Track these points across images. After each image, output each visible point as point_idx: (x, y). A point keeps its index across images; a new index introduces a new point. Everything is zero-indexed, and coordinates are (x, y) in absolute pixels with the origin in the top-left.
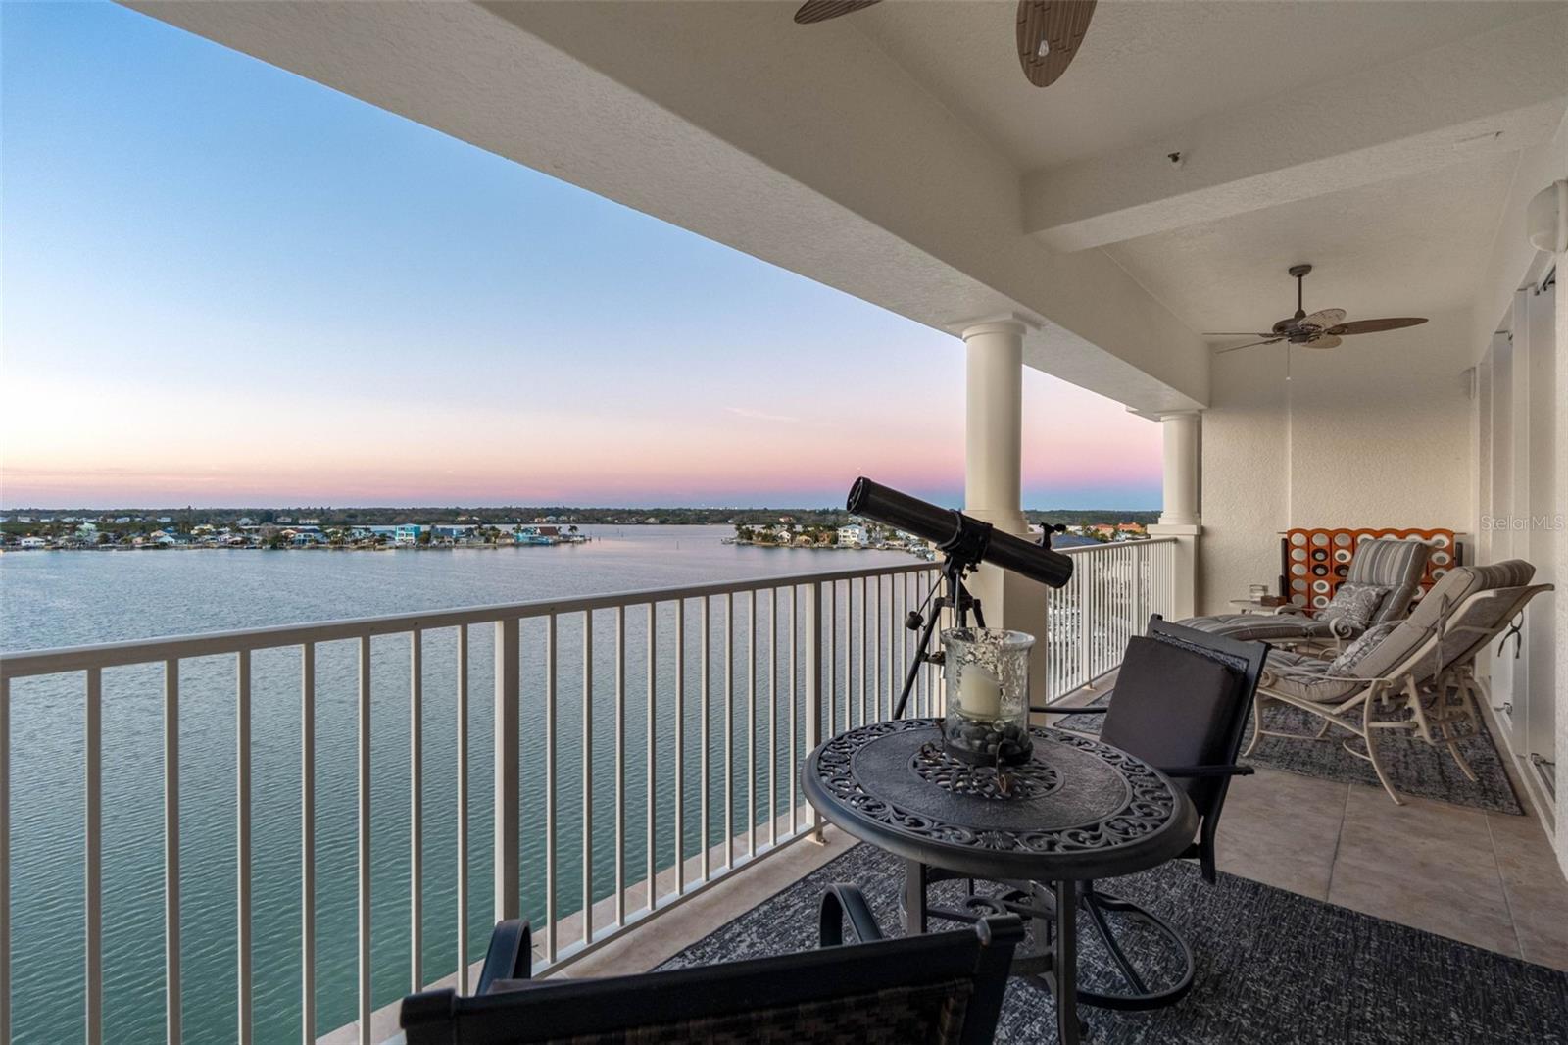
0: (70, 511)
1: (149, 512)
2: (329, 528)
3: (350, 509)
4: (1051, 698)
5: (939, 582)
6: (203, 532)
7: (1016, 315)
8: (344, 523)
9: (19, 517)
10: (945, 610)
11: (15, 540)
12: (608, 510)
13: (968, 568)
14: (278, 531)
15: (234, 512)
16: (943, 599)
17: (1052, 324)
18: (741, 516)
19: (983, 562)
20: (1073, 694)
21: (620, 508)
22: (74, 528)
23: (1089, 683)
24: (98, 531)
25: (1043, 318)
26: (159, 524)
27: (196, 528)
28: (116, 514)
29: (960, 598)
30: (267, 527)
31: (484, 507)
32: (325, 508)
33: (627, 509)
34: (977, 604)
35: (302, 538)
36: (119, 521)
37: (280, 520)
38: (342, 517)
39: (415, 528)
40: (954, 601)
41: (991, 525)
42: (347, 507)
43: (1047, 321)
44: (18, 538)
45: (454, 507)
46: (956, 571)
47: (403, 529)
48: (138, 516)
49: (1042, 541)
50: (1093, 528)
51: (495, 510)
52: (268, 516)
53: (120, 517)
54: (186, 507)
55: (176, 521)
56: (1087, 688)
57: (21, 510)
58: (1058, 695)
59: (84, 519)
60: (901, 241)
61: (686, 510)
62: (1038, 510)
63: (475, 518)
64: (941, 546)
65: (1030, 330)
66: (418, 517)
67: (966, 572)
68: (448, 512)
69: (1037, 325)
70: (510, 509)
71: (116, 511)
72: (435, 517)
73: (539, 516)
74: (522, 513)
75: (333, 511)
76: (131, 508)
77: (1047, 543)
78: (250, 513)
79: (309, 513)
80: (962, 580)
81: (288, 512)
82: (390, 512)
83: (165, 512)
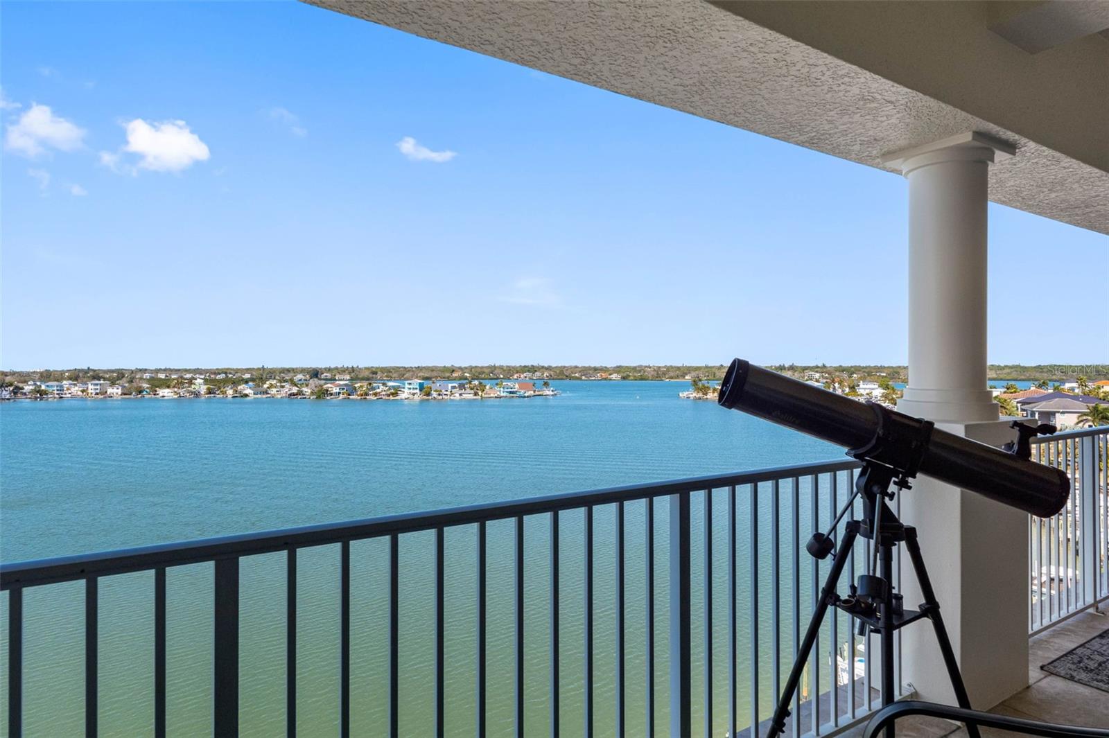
0: (190, 370)
1: (237, 371)
2: (356, 383)
3: (372, 367)
4: (1037, 626)
5: (851, 504)
6: (271, 386)
7: (978, 135)
8: (368, 379)
9: (159, 375)
10: (860, 541)
11: (156, 391)
12: (576, 367)
13: (895, 483)
14: (321, 386)
15: (293, 370)
16: (858, 522)
17: (1032, 145)
18: (697, 372)
19: (918, 475)
20: (1069, 621)
21: (587, 365)
22: (191, 382)
23: (1095, 604)
24: (205, 384)
25: (1017, 137)
26: (243, 380)
27: (268, 382)
28: (217, 372)
29: (882, 528)
30: (314, 382)
31: (474, 365)
32: (355, 366)
33: (593, 366)
34: (910, 536)
35: (338, 391)
36: (219, 377)
37: (323, 376)
38: (367, 374)
39: (420, 383)
40: (872, 532)
41: (931, 424)
42: (370, 366)
43: (1024, 140)
44: (157, 389)
45: (450, 365)
46: (875, 489)
47: (410, 384)
48: (230, 373)
49: (1016, 447)
50: (1091, 385)
51: (482, 367)
52: (315, 374)
53: (220, 374)
54: (261, 366)
55: (254, 377)
56: (1091, 610)
57: (161, 369)
58: (1046, 622)
59: (197, 376)
60: (794, 43)
61: (646, 367)
62: (1022, 365)
63: (466, 374)
64: (853, 452)
65: (1000, 156)
66: (423, 374)
67: (892, 488)
68: (445, 369)
69: (1010, 147)
70: (495, 367)
71: (217, 369)
72: (435, 374)
73: (517, 372)
74: (504, 371)
75: (360, 369)
76: (226, 367)
77: (1024, 452)
78: (303, 371)
79: (343, 371)
80: (887, 499)
81: (329, 370)
82: (401, 369)
83: (248, 370)
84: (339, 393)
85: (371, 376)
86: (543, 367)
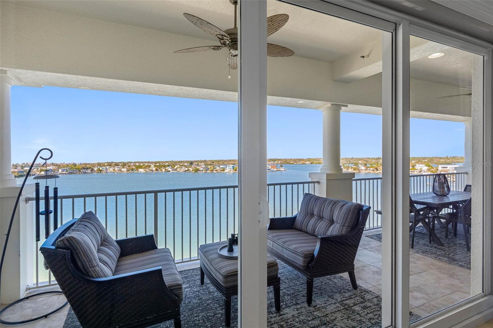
84: (203, 170)
85: (212, 163)
86: (278, 159)
